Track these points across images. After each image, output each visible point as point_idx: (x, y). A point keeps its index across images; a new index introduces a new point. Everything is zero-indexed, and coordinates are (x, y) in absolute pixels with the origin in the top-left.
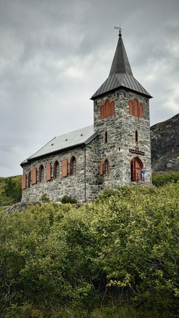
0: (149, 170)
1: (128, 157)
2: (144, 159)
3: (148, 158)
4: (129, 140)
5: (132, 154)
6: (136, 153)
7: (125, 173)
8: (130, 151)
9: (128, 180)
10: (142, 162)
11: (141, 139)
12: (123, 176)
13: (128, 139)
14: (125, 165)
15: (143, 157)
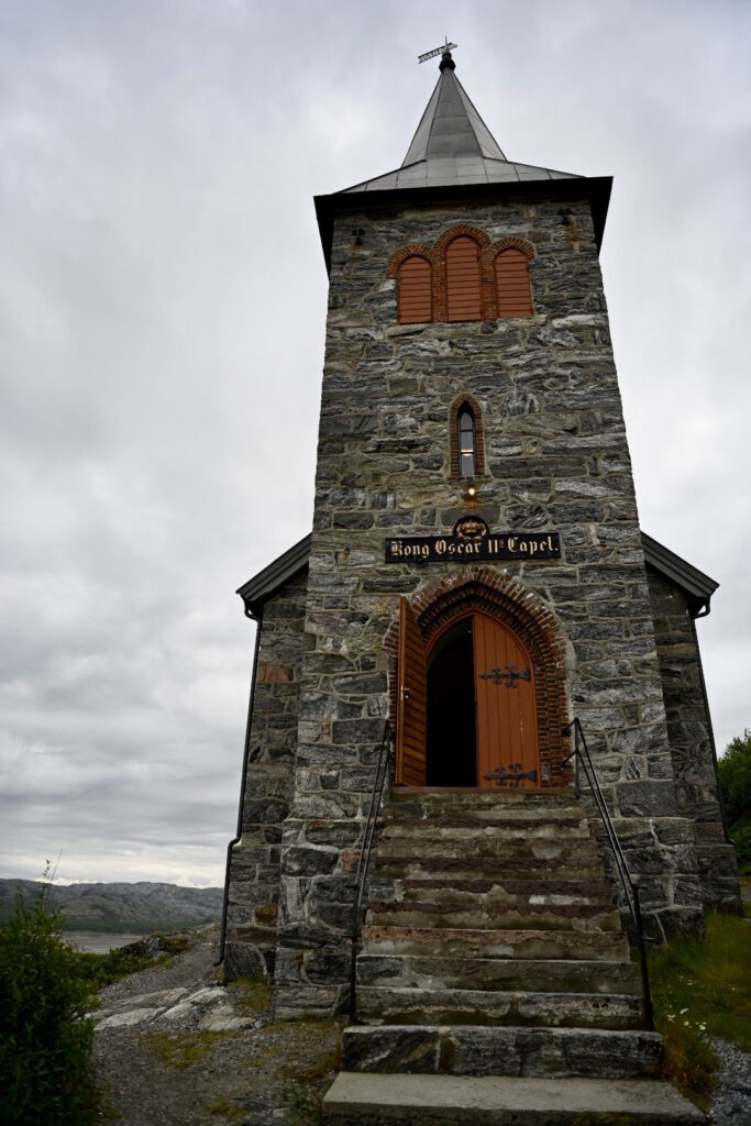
0: (623, 670)
1: (371, 605)
2: (566, 583)
3: (601, 569)
4: (384, 479)
5: (414, 572)
6: (464, 559)
7: (327, 740)
8: (388, 552)
9: (360, 788)
10: (533, 619)
11: (515, 450)
12: (303, 762)
13: (376, 476)
14: (327, 669)
15: (546, 575)
